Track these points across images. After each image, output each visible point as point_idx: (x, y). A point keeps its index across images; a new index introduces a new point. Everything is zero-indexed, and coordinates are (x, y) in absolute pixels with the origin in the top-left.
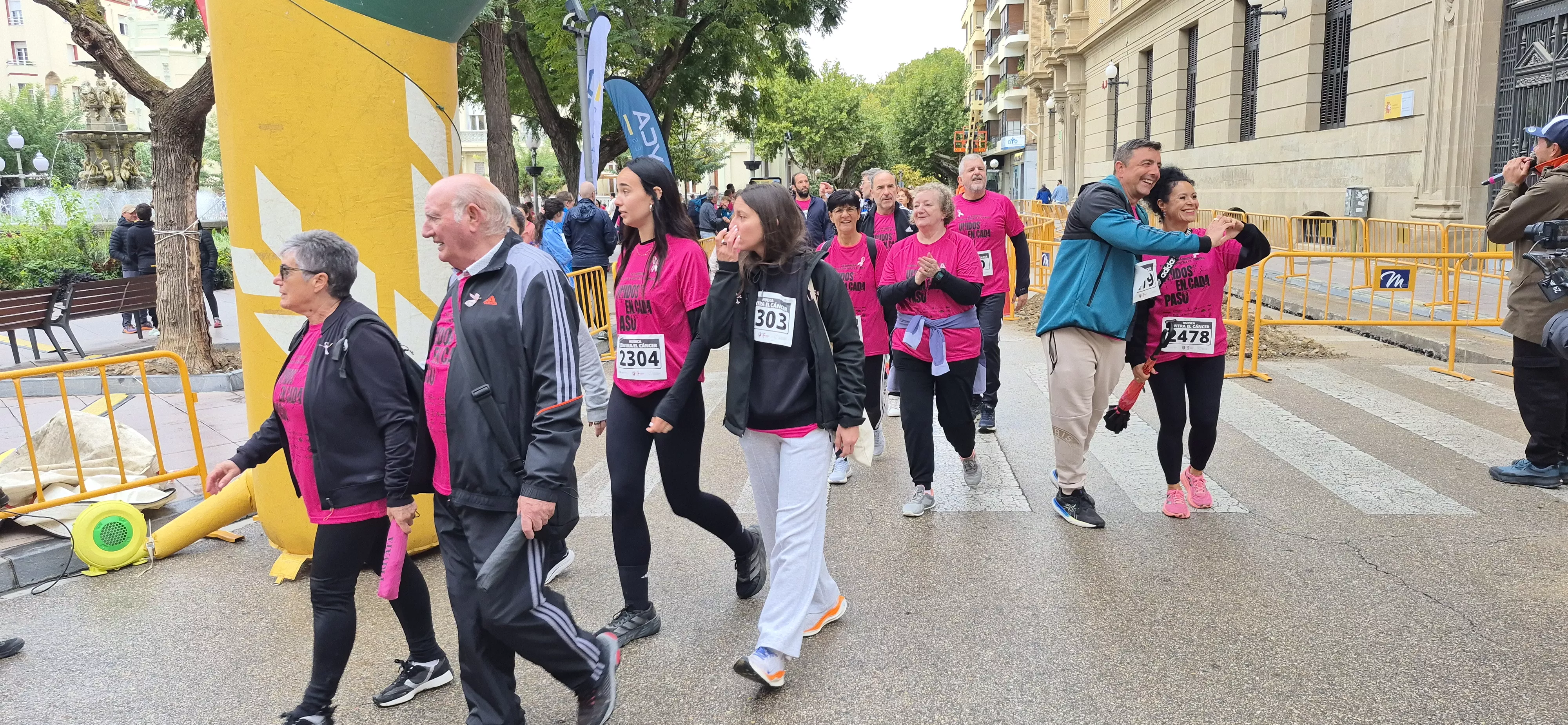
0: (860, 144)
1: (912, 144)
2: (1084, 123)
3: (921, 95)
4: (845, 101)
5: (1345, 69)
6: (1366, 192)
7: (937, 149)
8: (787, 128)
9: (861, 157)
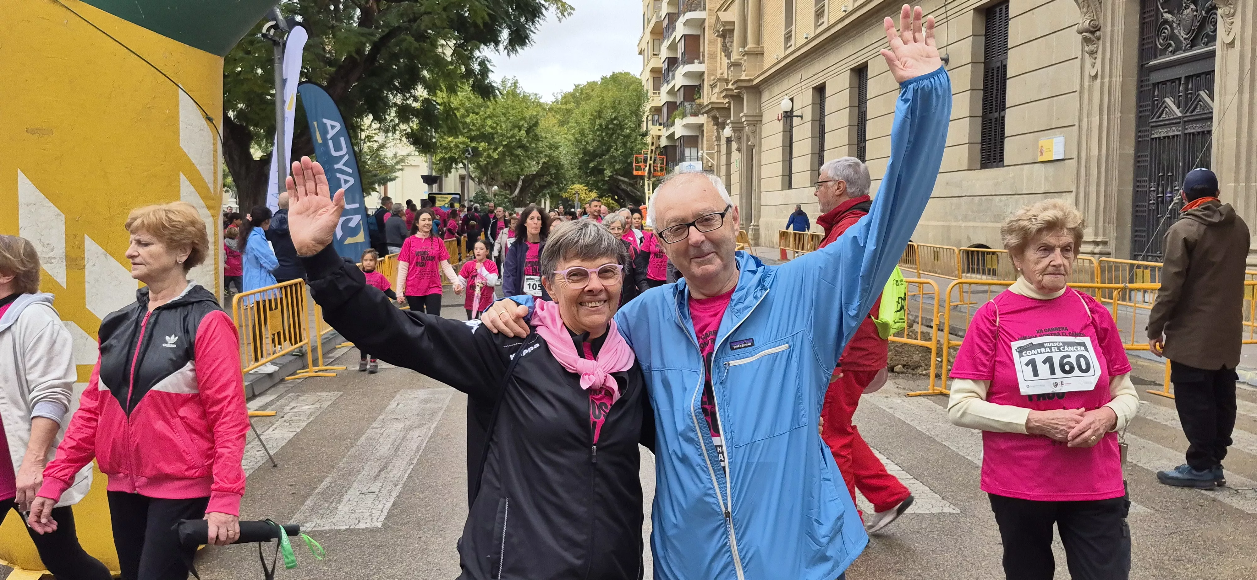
0: (538, 163)
1: (591, 165)
2: (760, 153)
3: (600, 117)
4: (524, 119)
7: (616, 171)
8: (463, 143)
9: (539, 175)
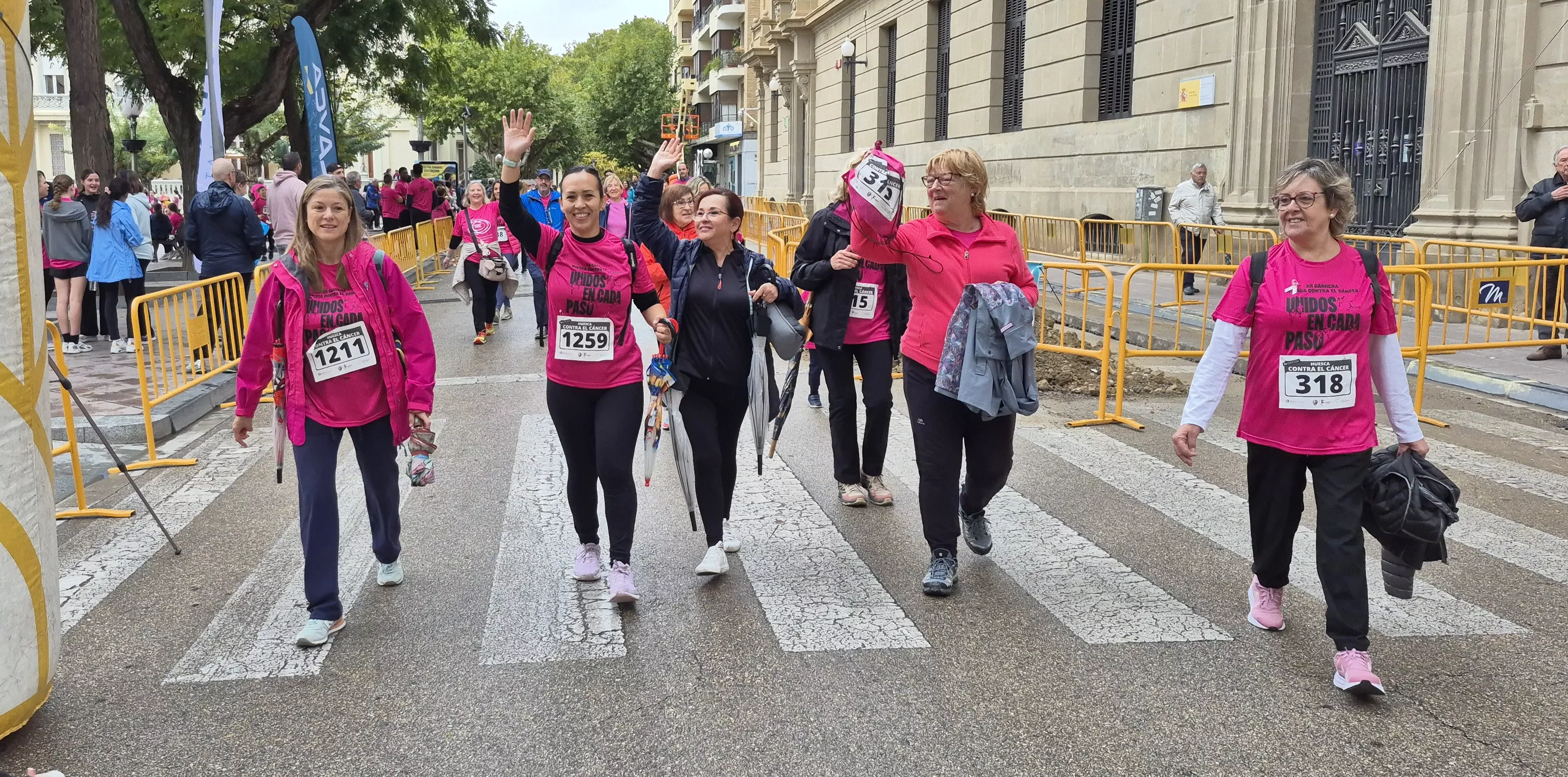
0: (549, 126)
1: (611, 128)
2: (814, 108)
3: (621, 70)
4: (532, 73)
5: (1128, 50)
6: (1160, 192)
7: (640, 134)
8: (459, 103)
9: (549, 141)
